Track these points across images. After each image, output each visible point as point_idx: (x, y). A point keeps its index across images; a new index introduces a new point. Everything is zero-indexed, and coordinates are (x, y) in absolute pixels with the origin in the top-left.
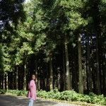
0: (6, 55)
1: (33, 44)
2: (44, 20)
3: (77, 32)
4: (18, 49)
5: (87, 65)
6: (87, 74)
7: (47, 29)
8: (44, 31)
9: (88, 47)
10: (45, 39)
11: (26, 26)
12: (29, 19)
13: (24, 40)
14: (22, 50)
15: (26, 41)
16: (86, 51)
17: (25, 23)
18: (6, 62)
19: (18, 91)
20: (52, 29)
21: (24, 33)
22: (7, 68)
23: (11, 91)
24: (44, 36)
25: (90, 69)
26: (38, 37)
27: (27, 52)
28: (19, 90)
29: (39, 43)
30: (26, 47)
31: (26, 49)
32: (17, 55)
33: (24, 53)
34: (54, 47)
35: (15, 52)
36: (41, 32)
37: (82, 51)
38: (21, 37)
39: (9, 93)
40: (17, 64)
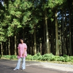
4: (9, 24)
5: (62, 36)
7: (31, 8)
10: (30, 16)
11: (15, 6)
16: (62, 25)
21: (14, 12)
24: (29, 13)
28: (11, 55)
29: (25, 19)
31: (16, 24)
32: (9, 29)
33: (14, 27)
34: (37, 21)
36: (27, 11)
38: (12, 15)
40: (9, 35)
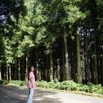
0: (9, 48)
1: (33, 37)
2: (44, 14)
3: (76, 25)
4: (19, 42)
5: (85, 56)
6: (85, 65)
7: (47, 22)
8: (45, 24)
9: (86, 39)
10: (45, 33)
11: (27, 20)
12: (30, 13)
13: (25, 33)
14: (23, 43)
15: (27, 34)
16: (85, 43)
17: (26, 17)
18: (9, 54)
19: (20, 82)
20: (52, 23)
21: (25, 27)
22: (10, 60)
23: (14, 81)
24: (44, 29)
25: (88, 60)
26: (38, 31)
27: (28, 44)
28: (21, 80)
29: (39, 36)
30: (27, 40)
31: (27, 42)
32: (19, 48)
33: (26, 46)
34: (54, 39)
35: (17, 45)
36: (41, 26)
37: (80, 43)
38: (23, 30)
39: (12, 83)
40: (19, 56)
